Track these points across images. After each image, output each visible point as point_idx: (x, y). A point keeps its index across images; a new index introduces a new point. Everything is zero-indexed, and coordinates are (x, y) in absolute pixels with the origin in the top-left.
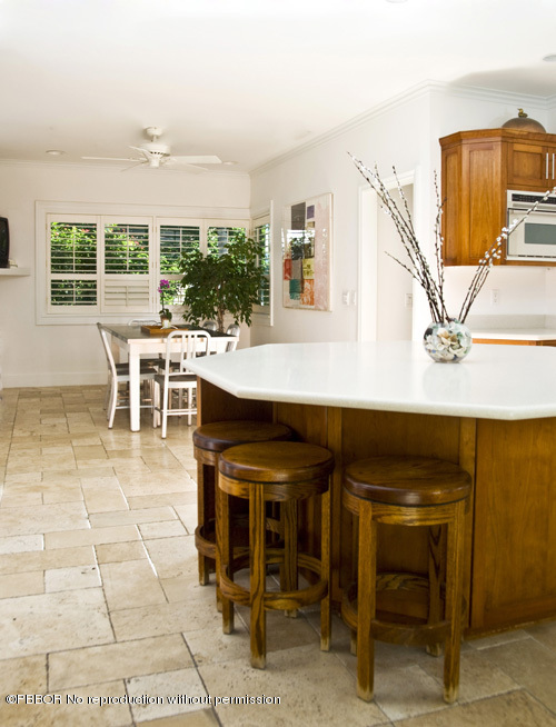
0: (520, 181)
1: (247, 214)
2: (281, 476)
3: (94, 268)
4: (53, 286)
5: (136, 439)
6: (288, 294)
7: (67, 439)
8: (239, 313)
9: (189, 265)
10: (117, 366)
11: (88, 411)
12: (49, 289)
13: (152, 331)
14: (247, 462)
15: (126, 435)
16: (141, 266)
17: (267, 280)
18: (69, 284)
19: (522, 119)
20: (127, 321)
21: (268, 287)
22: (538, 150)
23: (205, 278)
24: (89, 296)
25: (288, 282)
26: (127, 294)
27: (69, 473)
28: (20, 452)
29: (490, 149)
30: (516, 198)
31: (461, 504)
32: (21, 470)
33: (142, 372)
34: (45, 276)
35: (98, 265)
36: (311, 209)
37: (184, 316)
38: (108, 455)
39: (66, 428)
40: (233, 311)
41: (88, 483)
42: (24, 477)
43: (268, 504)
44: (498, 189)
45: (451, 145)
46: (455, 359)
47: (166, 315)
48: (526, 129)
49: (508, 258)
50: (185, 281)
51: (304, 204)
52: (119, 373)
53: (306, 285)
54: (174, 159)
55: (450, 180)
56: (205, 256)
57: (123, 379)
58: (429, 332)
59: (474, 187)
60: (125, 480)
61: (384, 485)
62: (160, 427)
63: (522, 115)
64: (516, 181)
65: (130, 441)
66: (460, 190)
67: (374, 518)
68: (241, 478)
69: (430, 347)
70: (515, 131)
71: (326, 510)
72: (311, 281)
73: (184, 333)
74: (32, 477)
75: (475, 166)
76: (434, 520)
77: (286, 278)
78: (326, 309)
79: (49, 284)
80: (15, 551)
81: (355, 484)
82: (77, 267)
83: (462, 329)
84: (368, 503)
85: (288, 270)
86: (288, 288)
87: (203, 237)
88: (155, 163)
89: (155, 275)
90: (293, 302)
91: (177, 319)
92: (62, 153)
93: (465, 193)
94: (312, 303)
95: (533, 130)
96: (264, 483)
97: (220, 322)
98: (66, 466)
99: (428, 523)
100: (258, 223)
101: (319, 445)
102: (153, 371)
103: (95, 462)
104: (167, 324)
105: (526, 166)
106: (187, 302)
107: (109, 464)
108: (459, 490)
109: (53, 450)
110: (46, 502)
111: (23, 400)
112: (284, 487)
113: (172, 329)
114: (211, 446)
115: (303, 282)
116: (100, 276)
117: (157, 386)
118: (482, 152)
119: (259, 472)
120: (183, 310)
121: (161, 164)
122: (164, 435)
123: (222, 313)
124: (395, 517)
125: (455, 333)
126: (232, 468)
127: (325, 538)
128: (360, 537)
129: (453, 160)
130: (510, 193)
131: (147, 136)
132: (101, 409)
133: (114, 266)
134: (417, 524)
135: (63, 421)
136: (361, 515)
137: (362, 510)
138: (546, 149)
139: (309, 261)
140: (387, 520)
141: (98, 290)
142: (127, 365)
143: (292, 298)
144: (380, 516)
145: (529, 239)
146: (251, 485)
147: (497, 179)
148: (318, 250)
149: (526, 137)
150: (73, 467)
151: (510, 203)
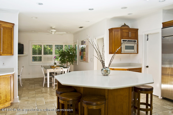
0: (124, 37)
1: (73, 42)
2: (71, 99)
3: (41, 54)
4: (33, 58)
5: (48, 89)
6: (80, 58)
7: (34, 90)
8: (71, 62)
9: (61, 53)
10: (45, 74)
11: (39, 83)
12: (32, 58)
13: (52, 67)
14: (64, 97)
15: (46, 89)
16: (51, 53)
17: (77, 56)
18: (36, 57)
19: (125, 25)
20: (48, 65)
21: (77, 57)
22: (128, 31)
23: (64, 55)
24: (40, 59)
25: (80, 56)
26: (48, 59)
27: (34, 97)
28: (24, 93)
29: (118, 31)
30: (123, 41)
31: (104, 105)
32: (24, 97)
33: (50, 75)
34: (31, 56)
35: (42, 53)
36: (85, 42)
37: (60, 63)
38: (42, 93)
39: (34, 87)
40: (70, 62)
41: (37, 99)
42: (25, 98)
43: (68, 105)
44: (120, 39)
45: (111, 30)
46: (107, 75)
47: (55, 64)
48: (125, 27)
49: (122, 53)
50: (60, 56)
51: (83, 41)
52: (45, 76)
53: (84, 57)
54: (57, 33)
55: (111, 37)
56: (64, 51)
57: (46, 77)
58: (102, 70)
59: (115, 39)
60: (45, 98)
61: (89, 101)
62: (53, 87)
63: (125, 24)
64: (123, 37)
65: (47, 90)
66: (112, 39)
67: (87, 108)
68: (63, 100)
69: (102, 73)
70: (123, 27)
71: (80, 105)
72: (85, 56)
73: (58, 68)
74: (26, 98)
75: (115, 35)
76: (98, 108)
77: (80, 55)
78: (87, 62)
79: (32, 57)
80: (21, 114)
81: (84, 101)
82: (38, 54)
83: (108, 69)
84: (86, 105)
85: (80, 54)
86: (80, 57)
87: (64, 47)
88: (53, 34)
89: (54, 55)
90: (81, 60)
91: (58, 64)
92: (35, 31)
93: (113, 40)
94: (85, 61)
95: (127, 27)
96: (67, 101)
97: (67, 64)
98: (33, 96)
99: (97, 108)
100: (75, 44)
101: (79, 93)
102: (52, 75)
103: (39, 95)
104: (55, 66)
105: (125, 34)
106: (60, 60)
107: (42, 95)
108: (103, 102)
109: (31, 92)
110: (29, 103)
111: (26, 81)
112: (71, 101)
113: (56, 67)
114: (59, 93)
115: (83, 56)
116: (43, 55)
117: (53, 78)
118: (116, 32)
119: (66, 99)
120: (60, 62)
121: (54, 33)
122: (54, 88)
123: (67, 62)
124: (91, 108)
125: (107, 70)
126: (62, 98)
127: (80, 111)
128: (85, 111)
129: (111, 33)
130: (122, 40)
131: (51, 28)
132: (42, 83)
133: (45, 53)
134: (95, 109)
135: (34, 86)
136: (85, 107)
137: (85, 106)
138: (129, 31)
139: (84, 52)
140: (89, 108)
141: (42, 58)
142: (47, 74)
143: (81, 59)
144: (88, 107)
145: (126, 49)
146: (65, 101)
147: (119, 37)
148: (86, 50)
149: (126, 29)
150: (35, 96)
151: (122, 42)
